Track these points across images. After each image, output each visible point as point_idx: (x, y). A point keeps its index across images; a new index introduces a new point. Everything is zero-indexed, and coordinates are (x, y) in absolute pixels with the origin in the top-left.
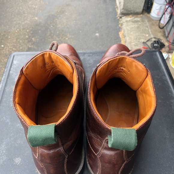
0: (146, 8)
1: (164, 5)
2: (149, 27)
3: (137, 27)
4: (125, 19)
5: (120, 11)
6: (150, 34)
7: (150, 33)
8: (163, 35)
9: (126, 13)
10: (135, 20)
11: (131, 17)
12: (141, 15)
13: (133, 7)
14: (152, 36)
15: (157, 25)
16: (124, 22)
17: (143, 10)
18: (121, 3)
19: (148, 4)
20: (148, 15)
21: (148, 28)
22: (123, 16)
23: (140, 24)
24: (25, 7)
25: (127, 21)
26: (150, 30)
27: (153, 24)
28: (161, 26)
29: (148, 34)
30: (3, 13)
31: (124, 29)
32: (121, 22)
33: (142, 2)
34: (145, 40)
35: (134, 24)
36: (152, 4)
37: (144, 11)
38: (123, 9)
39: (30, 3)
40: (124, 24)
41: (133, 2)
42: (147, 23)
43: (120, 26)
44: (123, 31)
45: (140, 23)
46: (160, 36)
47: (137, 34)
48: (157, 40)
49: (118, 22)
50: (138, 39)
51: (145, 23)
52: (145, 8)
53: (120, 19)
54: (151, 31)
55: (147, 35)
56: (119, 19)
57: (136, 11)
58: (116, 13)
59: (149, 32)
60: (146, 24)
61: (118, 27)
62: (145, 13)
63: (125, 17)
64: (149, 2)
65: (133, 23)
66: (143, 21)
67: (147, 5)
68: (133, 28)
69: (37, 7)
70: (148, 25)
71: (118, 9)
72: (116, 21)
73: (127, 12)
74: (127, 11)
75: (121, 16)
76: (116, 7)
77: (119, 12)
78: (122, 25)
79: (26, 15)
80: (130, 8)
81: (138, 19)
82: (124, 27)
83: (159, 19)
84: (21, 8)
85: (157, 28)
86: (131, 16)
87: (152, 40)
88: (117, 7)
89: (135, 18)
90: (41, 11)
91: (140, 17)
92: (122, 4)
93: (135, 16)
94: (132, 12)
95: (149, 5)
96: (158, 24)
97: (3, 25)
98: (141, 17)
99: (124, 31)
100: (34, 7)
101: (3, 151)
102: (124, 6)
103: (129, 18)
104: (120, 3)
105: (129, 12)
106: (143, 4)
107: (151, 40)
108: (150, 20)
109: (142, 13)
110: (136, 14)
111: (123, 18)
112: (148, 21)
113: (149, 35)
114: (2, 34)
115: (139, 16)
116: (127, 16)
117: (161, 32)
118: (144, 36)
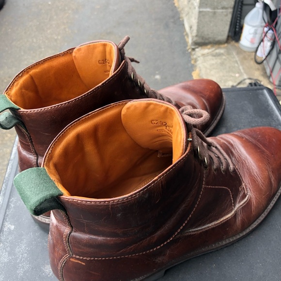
0: (233, 34)
1: (261, 26)
2: (239, 62)
3: (220, 63)
4: (200, 52)
5: (193, 39)
7: (242, 71)
8: (262, 73)
9: (201, 43)
10: (216, 53)
11: (209, 49)
12: (226, 45)
13: (212, 33)
14: (245, 76)
15: (252, 59)
16: (199, 57)
17: (228, 36)
18: (193, 27)
19: (236, 28)
20: (236, 44)
21: (237, 63)
22: (197, 48)
23: (225, 59)
24: (41, 38)
25: (203, 55)
26: (241, 68)
27: (245, 58)
28: (259, 60)
29: (238, 73)
30: (7, 49)
31: (200, 67)
32: (195, 57)
33: (227, 24)
34: (235, 82)
35: (216, 59)
36: (241, 28)
37: (230, 38)
38: (196, 36)
39: (49, 31)
40: (199, 59)
41: (212, 25)
42: (236, 56)
43: (192, 62)
44: (197, 70)
45: (224, 57)
46: (257, 75)
47: (221, 74)
48: (253, 82)
49: (190, 57)
50: (222, 82)
51: (232, 56)
52: (230, 34)
53: (193, 53)
54: (243, 69)
55: (237, 75)
56: (190, 53)
57: (217, 39)
58: (186, 43)
59: (240, 70)
60: (234, 57)
61: (190, 65)
62: (232, 41)
63: (200, 48)
64: (236, 25)
65: (214, 58)
66: (229, 54)
67: (234, 30)
68: (213, 64)
69: (59, 37)
70: (237, 59)
71: (188, 37)
72: (187, 55)
73: (203, 41)
74: (202, 39)
75: (193, 47)
76: (185, 34)
77: (190, 41)
78: (196, 60)
79: (43, 50)
80: (208, 35)
81: (222, 51)
82: (200, 64)
83: (255, 50)
84: (35, 40)
85: (253, 63)
86: (209, 46)
87: (245, 83)
88: (187, 34)
89: (215, 50)
90: (66, 44)
91: (224, 48)
92: (195, 28)
93: (216, 46)
94: (211, 40)
95: (237, 30)
96: (253, 57)
97: (6, 67)
98: (226, 48)
99: (200, 70)
100: (56, 38)
101: (22, 255)
102: (198, 31)
103: (206, 51)
104: (191, 27)
105: (207, 41)
106: (227, 28)
107: (243, 82)
108: (240, 51)
109: (227, 41)
110: (217, 43)
111: (197, 50)
112: (238, 54)
113: (241, 74)
114: (5, 81)
115: (222, 46)
116: (203, 47)
117: (258, 69)
118: (232, 76)
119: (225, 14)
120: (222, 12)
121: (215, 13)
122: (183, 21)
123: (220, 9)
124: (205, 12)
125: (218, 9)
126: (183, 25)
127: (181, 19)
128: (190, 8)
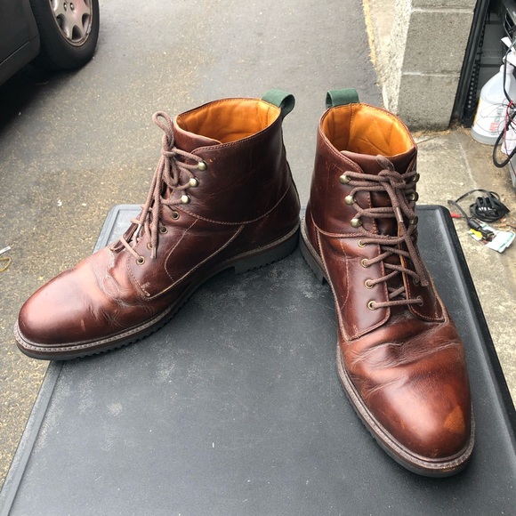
0: (462, 114)
1: (504, 104)
2: (467, 162)
3: (435, 162)
6: (469, 179)
7: (471, 177)
10: (431, 145)
11: (420, 137)
12: (448, 132)
13: (424, 111)
14: (475, 186)
15: (490, 157)
17: (453, 118)
18: (393, 100)
19: (467, 104)
20: (466, 131)
21: (464, 164)
23: (444, 155)
26: (469, 171)
27: (478, 156)
28: (500, 161)
30: (91, 125)
33: (450, 97)
34: (456, 195)
35: (429, 155)
36: (476, 104)
37: (455, 121)
42: (464, 152)
45: (443, 152)
46: (497, 186)
47: (435, 181)
48: (486, 195)
50: (435, 193)
51: (457, 151)
52: (457, 113)
54: (473, 174)
55: (461, 184)
57: (432, 122)
59: (468, 175)
60: (460, 153)
62: (460, 126)
64: (468, 99)
65: (426, 153)
66: (451, 147)
67: (463, 107)
70: (465, 156)
73: (409, 124)
74: (408, 121)
80: (418, 114)
81: (441, 142)
83: (494, 142)
85: (491, 164)
86: (419, 133)
87: (473, 197)
89: (429, 139)
91: (445, 136)
92: (396, 102)
93: (432, 134)
94: (422, 123)
95: (469, 106)
96: (492, 154)
97: (88, 155)
98: (448, 136)
104: (390, 101)
106: (451, 104)
107: (470, 195)
108: (472, 143)
109: (451, 125)
110: (435, 128)
112: (466, 148)
113: (466, 180)
115: (442, 133)
117: (500, 175)
118: (453, 185)
119: (448, 81)
120: (443, 78)
121: (429, 79)
122: (381, 88)
123: (438, 72)
124: (412, 76)
125: (435, 73)
126: (381, 94)
127: (378, 85)
128: (391, 68)
